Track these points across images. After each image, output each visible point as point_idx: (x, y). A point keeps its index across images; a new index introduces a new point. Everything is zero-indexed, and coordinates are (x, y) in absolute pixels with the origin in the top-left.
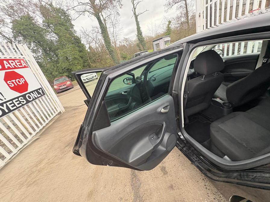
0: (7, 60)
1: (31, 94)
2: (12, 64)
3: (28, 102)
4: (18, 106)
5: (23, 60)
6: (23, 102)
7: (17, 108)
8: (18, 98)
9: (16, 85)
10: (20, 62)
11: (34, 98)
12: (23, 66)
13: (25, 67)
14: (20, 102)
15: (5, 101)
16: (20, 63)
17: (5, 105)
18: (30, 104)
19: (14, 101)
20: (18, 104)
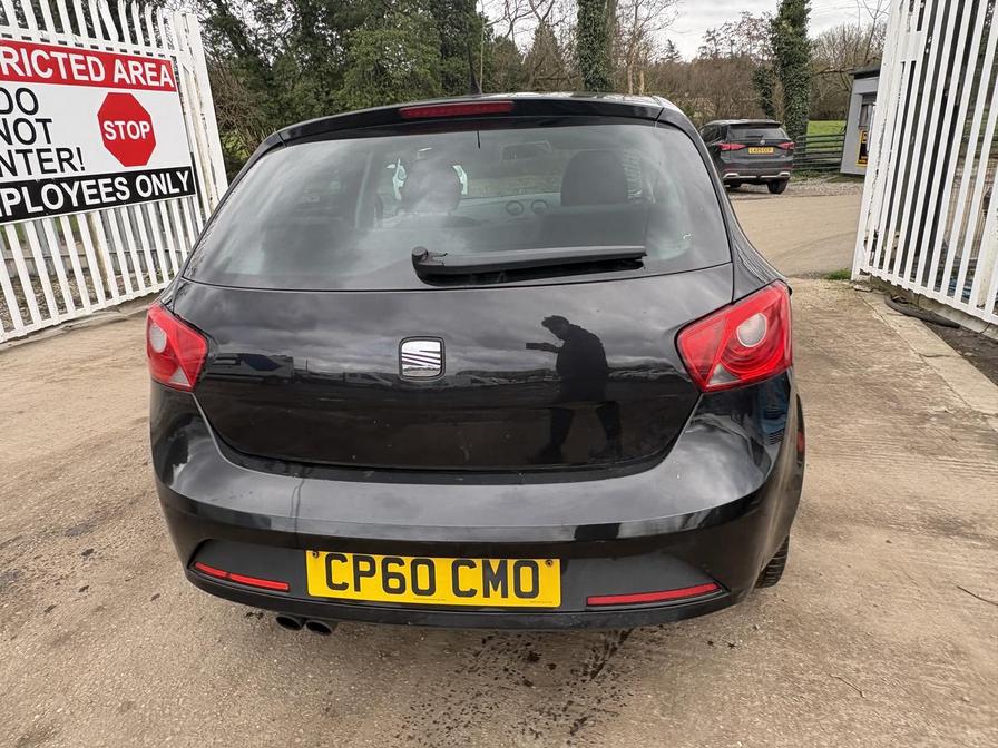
0: (125, 59)
1: (154, 176)
2: (133, 73)
3: (135, 198)
4: (105, 200)
5: (168, 64)
6: (123, 193)
7: (103, 205)
8: (113, 176)
9: (123, 137)
10: (158, 70)
11: (157, 194)
12: (162, 84)
13: (167, 88)
14: (116, 190)
15: (80, 173)
16: (155, 74)
17: (76, 184)
18: (137, 207)
19: (101, 182)
20: (108, 195)
